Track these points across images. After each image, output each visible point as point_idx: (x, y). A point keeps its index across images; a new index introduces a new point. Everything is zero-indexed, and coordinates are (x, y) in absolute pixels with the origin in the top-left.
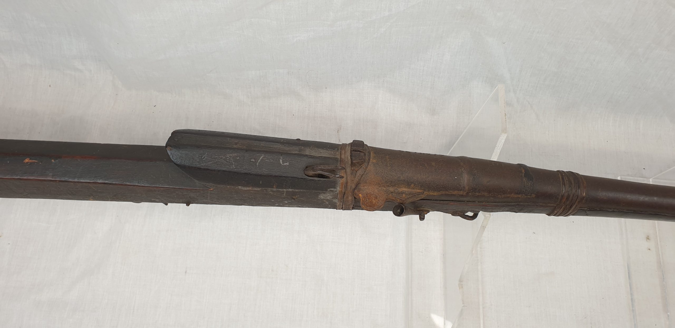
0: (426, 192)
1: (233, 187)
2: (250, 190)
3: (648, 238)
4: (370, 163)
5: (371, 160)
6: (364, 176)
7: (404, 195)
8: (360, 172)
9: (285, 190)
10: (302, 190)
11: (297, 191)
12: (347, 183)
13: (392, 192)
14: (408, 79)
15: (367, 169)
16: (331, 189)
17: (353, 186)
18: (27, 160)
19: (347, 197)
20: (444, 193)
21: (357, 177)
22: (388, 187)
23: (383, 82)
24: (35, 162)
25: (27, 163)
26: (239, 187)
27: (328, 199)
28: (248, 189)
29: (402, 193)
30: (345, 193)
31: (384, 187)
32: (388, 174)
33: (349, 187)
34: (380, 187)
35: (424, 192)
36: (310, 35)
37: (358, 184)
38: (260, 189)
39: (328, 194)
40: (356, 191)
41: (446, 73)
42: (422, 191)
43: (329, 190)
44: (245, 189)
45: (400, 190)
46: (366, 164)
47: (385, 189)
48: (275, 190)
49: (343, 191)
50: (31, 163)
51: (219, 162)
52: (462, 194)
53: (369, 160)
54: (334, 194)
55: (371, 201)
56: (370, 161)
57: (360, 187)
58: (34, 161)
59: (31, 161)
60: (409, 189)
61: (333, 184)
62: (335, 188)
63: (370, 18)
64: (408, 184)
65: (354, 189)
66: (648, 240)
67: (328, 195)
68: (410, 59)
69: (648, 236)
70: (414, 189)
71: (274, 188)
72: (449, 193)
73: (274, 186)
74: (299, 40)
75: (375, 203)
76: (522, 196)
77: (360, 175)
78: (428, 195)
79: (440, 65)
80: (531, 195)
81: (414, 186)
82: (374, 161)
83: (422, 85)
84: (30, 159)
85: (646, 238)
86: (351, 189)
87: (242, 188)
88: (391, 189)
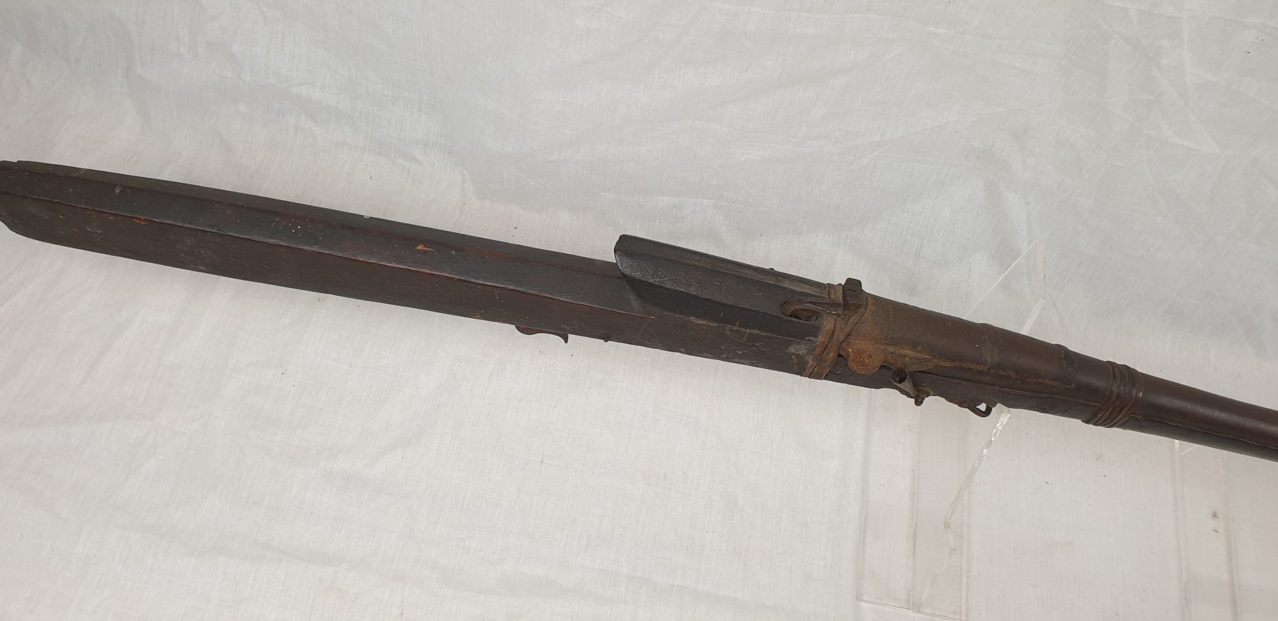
0: (936, 360)
1: (683, 317)
2: (704, 324)
3: (1215, 515)
4: (867, 310)
5: (869, 306)
6: (858, 325)
7: (907, 359)
8: (853, 319)
9: (748, 331)
10: (770, 335)
11: (763, 334)
12: (834, 331)
13: (892, 353)
14: (884, 237)
15: (864, 317)
16: (810, 338)
17: (842, 337)
18: (420, 247)
19: (828, 354)
20: (958, 364)
21: (849, 325)
22: (887, 345)
23: (847, 237)
24: (430, 251)
25: (420, 250)
26: (692, 318)
27: (799, 355)
28: (701, 322)
29: (905, 356)
30: (827, 346)
31: (882, 345)
32: (890, 326)
33: (835, 338)
34: (876, 343)
35: (932, 360)
36: (765, 154)
37: (849, 335)
38: (716, 325)
39: (803, 346)
40: (844, 344)
41: (941, 235)
42: (929, 357)
43: (807, 339)
44: (698, 322)
45: (903, 352)
46: (862, 309)
47: (882, 347)
48: (735, 328)
49: (826, 343)
50: (425, 252)
51: (677, 279)
52: (981, 369)
53: (867, 305)
54: (812, 346)
55: (863, 360)
56: (868, 308)
57: (850, 340)
58: (429, 249)
59: (425, 248)
60: (913, 351)
61: (816, 331)
62: (816, 336)
63: (853, 142)
64: (914, 346)
65: (843, 342)
66: (1215, 517)
67: (802, 348)
68: (893, 209)
69: (1215, 513)
70: (920, 352)
71: (735, 325)
72: (965, 366)
73: (737, 323)
74: (749, 159)
75: (869, 363)
76: (1058, 384)
77: (854, 322)
78: (937, 365)
79: (935, 223)
80: (1070, 385)
81: (922, 348)
82: (873, 308)
83: (902, 249)
84: (424, 246)
85: (1213, 514)
86: (837, 340)
87: (694, 320)
88: (891, 349)
